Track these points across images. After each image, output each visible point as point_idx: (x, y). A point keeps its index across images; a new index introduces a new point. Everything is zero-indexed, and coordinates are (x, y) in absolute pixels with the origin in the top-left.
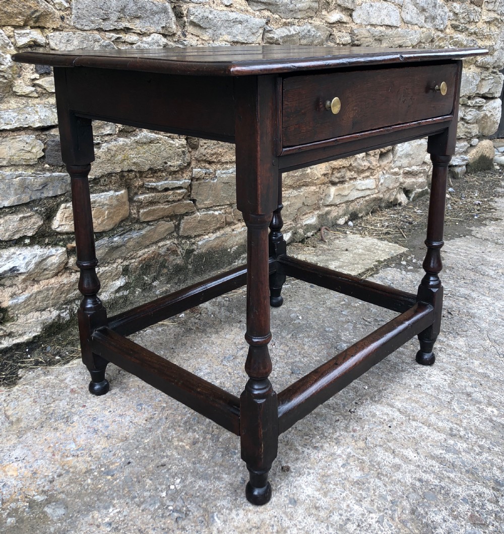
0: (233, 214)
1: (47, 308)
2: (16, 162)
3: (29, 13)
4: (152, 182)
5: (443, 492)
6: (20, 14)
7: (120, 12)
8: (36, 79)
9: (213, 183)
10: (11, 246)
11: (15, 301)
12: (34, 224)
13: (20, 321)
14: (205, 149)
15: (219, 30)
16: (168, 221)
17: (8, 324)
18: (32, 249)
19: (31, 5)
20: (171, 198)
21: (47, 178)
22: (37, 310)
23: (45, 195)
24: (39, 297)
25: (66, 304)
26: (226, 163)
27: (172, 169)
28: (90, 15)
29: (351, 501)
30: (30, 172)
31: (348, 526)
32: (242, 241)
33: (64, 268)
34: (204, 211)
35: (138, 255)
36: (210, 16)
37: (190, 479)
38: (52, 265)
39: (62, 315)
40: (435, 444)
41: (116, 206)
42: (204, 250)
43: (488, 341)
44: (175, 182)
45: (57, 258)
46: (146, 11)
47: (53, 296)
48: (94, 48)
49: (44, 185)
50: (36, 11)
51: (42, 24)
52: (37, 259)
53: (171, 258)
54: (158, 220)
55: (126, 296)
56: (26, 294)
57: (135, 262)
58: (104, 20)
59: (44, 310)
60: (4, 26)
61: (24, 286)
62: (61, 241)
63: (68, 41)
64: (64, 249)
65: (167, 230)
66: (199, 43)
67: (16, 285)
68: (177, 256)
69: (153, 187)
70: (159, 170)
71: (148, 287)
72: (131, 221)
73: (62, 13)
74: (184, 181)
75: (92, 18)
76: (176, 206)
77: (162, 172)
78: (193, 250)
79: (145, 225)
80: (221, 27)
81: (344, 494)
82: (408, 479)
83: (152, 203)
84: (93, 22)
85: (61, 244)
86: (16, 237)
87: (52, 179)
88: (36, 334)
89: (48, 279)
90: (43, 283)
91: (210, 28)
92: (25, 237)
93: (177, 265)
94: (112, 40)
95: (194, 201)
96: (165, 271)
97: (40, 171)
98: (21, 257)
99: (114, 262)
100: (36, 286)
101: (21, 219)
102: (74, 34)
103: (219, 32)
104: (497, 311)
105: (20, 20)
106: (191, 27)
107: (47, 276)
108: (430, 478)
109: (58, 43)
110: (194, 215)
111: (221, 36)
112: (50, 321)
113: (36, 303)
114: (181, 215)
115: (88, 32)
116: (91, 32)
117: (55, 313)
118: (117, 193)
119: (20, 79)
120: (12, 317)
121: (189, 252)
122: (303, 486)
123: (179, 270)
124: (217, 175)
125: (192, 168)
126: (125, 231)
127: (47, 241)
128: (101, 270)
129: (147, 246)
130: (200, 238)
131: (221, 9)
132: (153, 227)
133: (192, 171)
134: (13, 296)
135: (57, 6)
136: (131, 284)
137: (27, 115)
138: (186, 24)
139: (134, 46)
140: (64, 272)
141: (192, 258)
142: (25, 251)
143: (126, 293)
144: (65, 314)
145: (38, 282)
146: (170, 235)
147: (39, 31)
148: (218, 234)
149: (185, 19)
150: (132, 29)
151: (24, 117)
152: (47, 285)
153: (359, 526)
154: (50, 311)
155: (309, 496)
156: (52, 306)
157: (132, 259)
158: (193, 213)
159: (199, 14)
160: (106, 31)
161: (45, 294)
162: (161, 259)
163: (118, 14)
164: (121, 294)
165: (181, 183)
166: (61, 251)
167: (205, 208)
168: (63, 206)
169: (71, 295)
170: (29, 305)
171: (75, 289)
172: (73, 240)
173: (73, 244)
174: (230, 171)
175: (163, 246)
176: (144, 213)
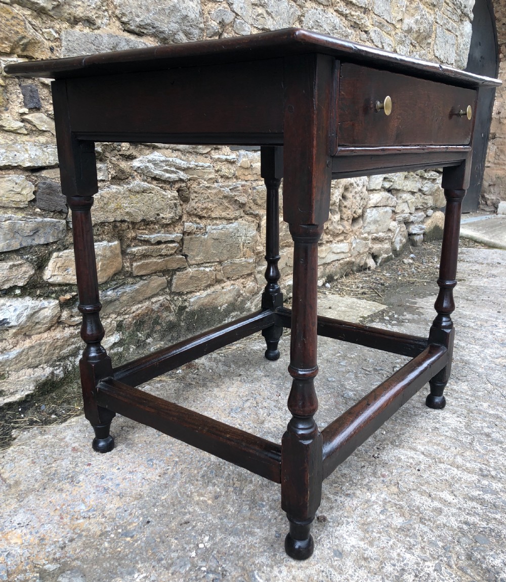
0: (222, 272)
1: (40, 365)
2: (5, 204)
3: (16, 39)
4: (145, 234)
5: (493, 534)
6: (6, 39)
8: (24, 114)
9: (204, 239)
10: (0, 296)
11: (6, 356)
12: (25, 272)
13: (11, 378)
14: (196, 202)
16: (161, 276)
18: (23, 301)
19: (18, 30)
20: (164, 252)
21: (39, 223)
22: (29, 367)
23: (36, 242)
24: (32, 353)
25: (59, 360)
26: (216, 218)
27: (164, 221)
28: (81, 49)
29: (401, 549)
30: (20, 215)
31: (405, 577)
32: (231, 299)
33: (57, 322)
34: (195, 267)
35: (132, 311)
37: (219, 536)
38: (44, 318)
39: (55, 372)
40: (470, 485)
41: (110, 257)
42: (196, 307)
43: (489, 384)
44: (167, 235)
45: (50, 311)
47: (45, 352)
49: (36, 231)
50: (24, 37)
51: (30, 54)
52: (29, 312)
53: (165, 314)
54: (150, 275)
55: (121, 353)
56: (18, 350)
57: (128, 318)
59: (37, 367)
61: (15, 340)
62: (53, 293)
64: (57, 301)
65: (159, 286)
67: (6, 339)
68: (170, 312)
69: (146, 239)
70: (152, 222)
71: (142, 344)
72: (124, 275)
73: (51, 44)
74: (176, 235)
76: (167, 261)
77: (155, 224)
78: (185, 307)
79: (138, 279)
81: (391, 543)
82: (454, 523)
83: (145, 256)
85: (54, 295)
86: (6, 287)
87: (44, 225)
88: (29, 392)
89: (40, 333)
90: (35, 338)
92: (15, 287)
93: (170, 321)
95: (186, 256)
96: (159, 328)
97: (31, 215)
98: (12, 309)
99: (108, 317)
100: (28, 341)
101: (11, 267)
104: (488, 357)
105: (6, 46)
107: (39, 330)
108: (476, 520)
110: (186, 271)
112: (44, 379)
113: (28, 359)
114: (173, 270)
117: (48, 370)
118: (110, 244)
119: (7, 113)
120: (3, 374)
121: (182, 309)
122: (345, 536)
123: (172, 326)
124: (207, 230)
125: (184, 222)
126: (118, 285)
127: (38, 292)
129: (140, 302)
130: (192, 295)
132: (146, 282)
133: (184, 225)
135: (46, 35)
136: (125, 340)
137: (16, 153)
140: (58, 327)
141: (185, 314)
142: (16, 302)
143: (121, 349)
144: (58, 371)
145: (30, 336)
146: (162, 291)
148: (209, 291)
151: (12, 154)
152: (40, 340)
153: (416, 576)
154: (42, 368)
155: (353, 546)
156: (46, 363)
157: (126, 314)
158: (185, 268)
161: (38, 350)
162: (154, 316)
164: (115, 350)
165: (173, 236)
166: (54, 304)
167: (196, 264)
168: (55, 254)
169: (65, 351)
170: (20, 361)
171: (68, 345)
172: (66, 292)
173: (68, 296)
174: (220, 227)
175: (156, 302)
176: (137, 266)
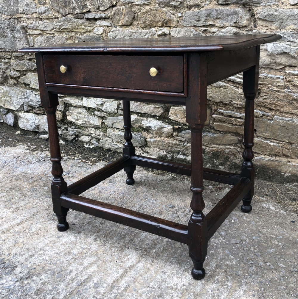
0: (291, 150)
3: (163, 20)
4: (222, 109)
6: (160, 21)
7: (206, 16)
9: (270, 123)
10: (152, 117)
11: (150, 140)
12: (160, 111)
15: (286, 22)
16: (233, 135)
17: (147, 148)
18: (158, 122)
19: (163, 17)
20: (233, 122)
22: (158, 148)
24: (160, 143)
25: (171, 152)
27: (235, 105)
28: (190, 19)
32: (295, 172)
33: (170, 136)
34: (262, 139)
35: (211, 147)
36: (276, 13)
38: (165, 131)
39: (168, 156)
42: (258, 164)
44: (238, 114)
45: (168, 130)
46: (223, 15)
47: (165, 146)
48: (190, 35)
50: (165, 19)
51: (169, 25)
52: (159, 127)
53: (232, 157)
54: (226, 132)
56: (155, 139)
57: (208, 149)
58: (198, 21)
59: (162, 150)
60: (155, 27)
61: (155, 136)
62: (172, 123)
63: (179, 32)
65: (232, 140)
66: (268, 31)
68: (237, 158)
69: (221, 112)
70: (228, 104)
71: (215, 166)
72: (210, 127)
73: (178, 19)
75: (191, 21)
76: (237, 128)
77: (230, 106)
79: (217, 132)
80: (287, 20)
83: (220, 121)
84: (191, 23)
85: (172, 124)
86: (153, 114)
88: (156, 158)
90: (163, 138)
91: (277, 21)
92: (156, 116)
93: (236, 163)
94: (202, 31)
95: (255, 130)
96: (229, 163)
98: (153, 123)
100: (159, 138)
101: (155, 108)
102: (182, 29)
103: (286, 23)
105: (160, 24)
106: (261, 21)
107: (164, 136)
109: (174, 33)
111: (287, 26)
113: (158, 145)
114: (242, 135)
115: (189, 28)
117: (165, 153)
124: (273, 118)
127: (166, 121)
128: (188, 144)
129: (219, 144)
130: (258, 155)
131: (288, 7)
132: (222, 135)
134: (151, 138)
136: (205, 159)
138: (257, 20)
139: (215, 34)
140: (171, 138)
142: (156, 121)
145: (161, 137)
146: (235, 144)
147: (168, 28)
148: (273, 158)
149: (256, 17)
150: (215, 25)
152: (163, 140)
156: (165, 150)
157: (207, 147)
159: (265, 13)
160: (199, 27)
161: (162, 143)
162: (226, 155)
163: (205, 18)
165: (241, 115)
166: (170, 127)
167: (264, 138)
168: (172, 107)
169: (173, 149)
170: (155, 144)
171: (175, 148)
172: (177, 125)
173: (177, 127)
174: (287, 119)
175: (228, 148)
176: (216, 125)
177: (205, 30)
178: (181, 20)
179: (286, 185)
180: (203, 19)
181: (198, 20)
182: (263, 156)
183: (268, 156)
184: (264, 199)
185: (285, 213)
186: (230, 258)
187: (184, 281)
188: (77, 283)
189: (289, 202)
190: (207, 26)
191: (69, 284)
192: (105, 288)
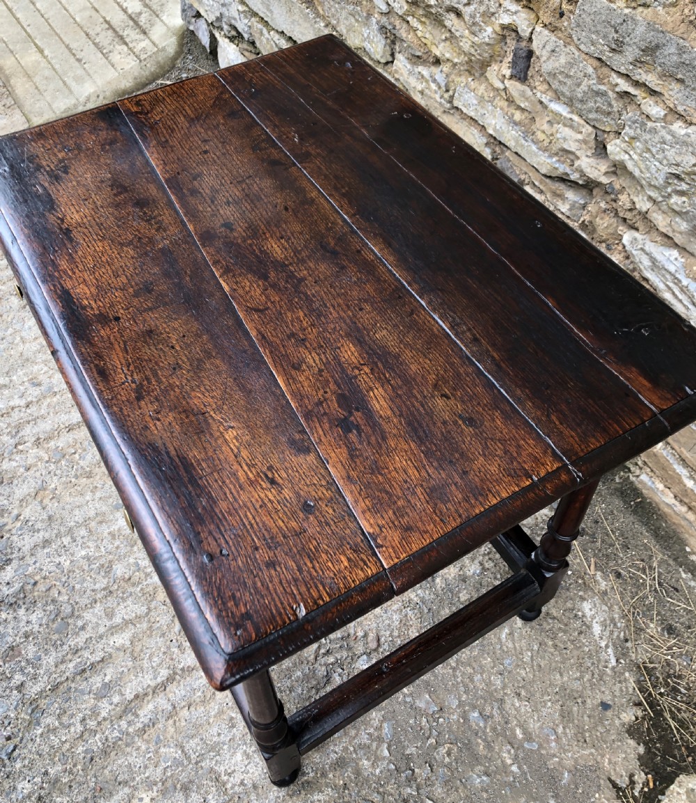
7: (643, 51)
28: (593, 29)
42: (643, 491)
48: (581, 83)
51: (534, 8)
58: (613, 50)
63: (553, 51)
75: (594, 37)
84: (592, 43)
94: (617, 89)
102: (565, 46)
109: (540, 46)
115: (582, 56)
116: (587, 57)
119: (498, 66)
130: (651, 475)
147: (533, 15)
148: (683, 510)
150: (661, 94)
151: (482, 111)
160: (613, 70)
163: (637, 52)
167: (680, 456)
177: (627, 93)
178: (571, 12)
179: (684, 576)
180: (631, 53)
181: (614, 46)
182: (661, 486)
183: (672, 495)
184: (603, 585)
185: (613, 662)
186: (379, 752)
187: (251, 771)
188: (75, 667)
189: (653, 628)
190: (637, 84)
191: (62, 662)
192: (113, 707)
